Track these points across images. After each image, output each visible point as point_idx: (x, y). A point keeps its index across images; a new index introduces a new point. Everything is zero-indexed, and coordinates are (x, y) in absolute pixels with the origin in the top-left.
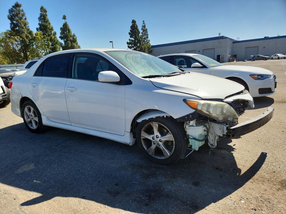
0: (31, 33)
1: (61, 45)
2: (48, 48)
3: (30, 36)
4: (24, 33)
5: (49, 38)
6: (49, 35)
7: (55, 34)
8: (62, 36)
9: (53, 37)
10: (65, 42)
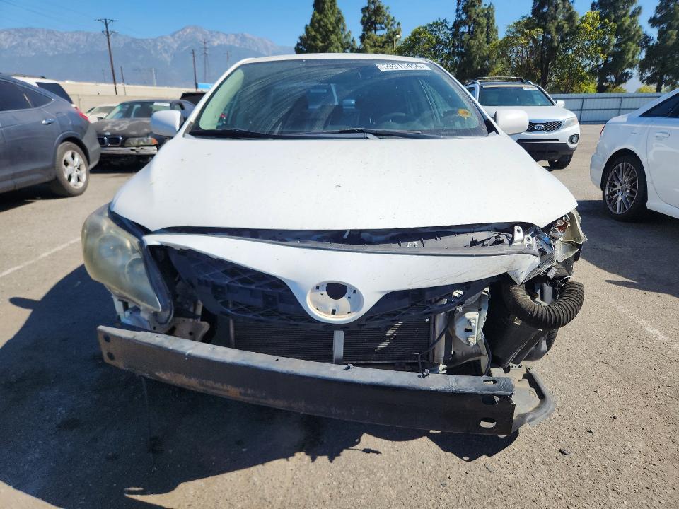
0: (570, 17)
1: (646, 43)
2: (603, 52)
3: (566, 26)
4: (555, 18)
5: (615, 26)
6: (618, 19)
7: (638, 12)
8: (658, 16)
9: (628, 21)
10: (661, 33)
